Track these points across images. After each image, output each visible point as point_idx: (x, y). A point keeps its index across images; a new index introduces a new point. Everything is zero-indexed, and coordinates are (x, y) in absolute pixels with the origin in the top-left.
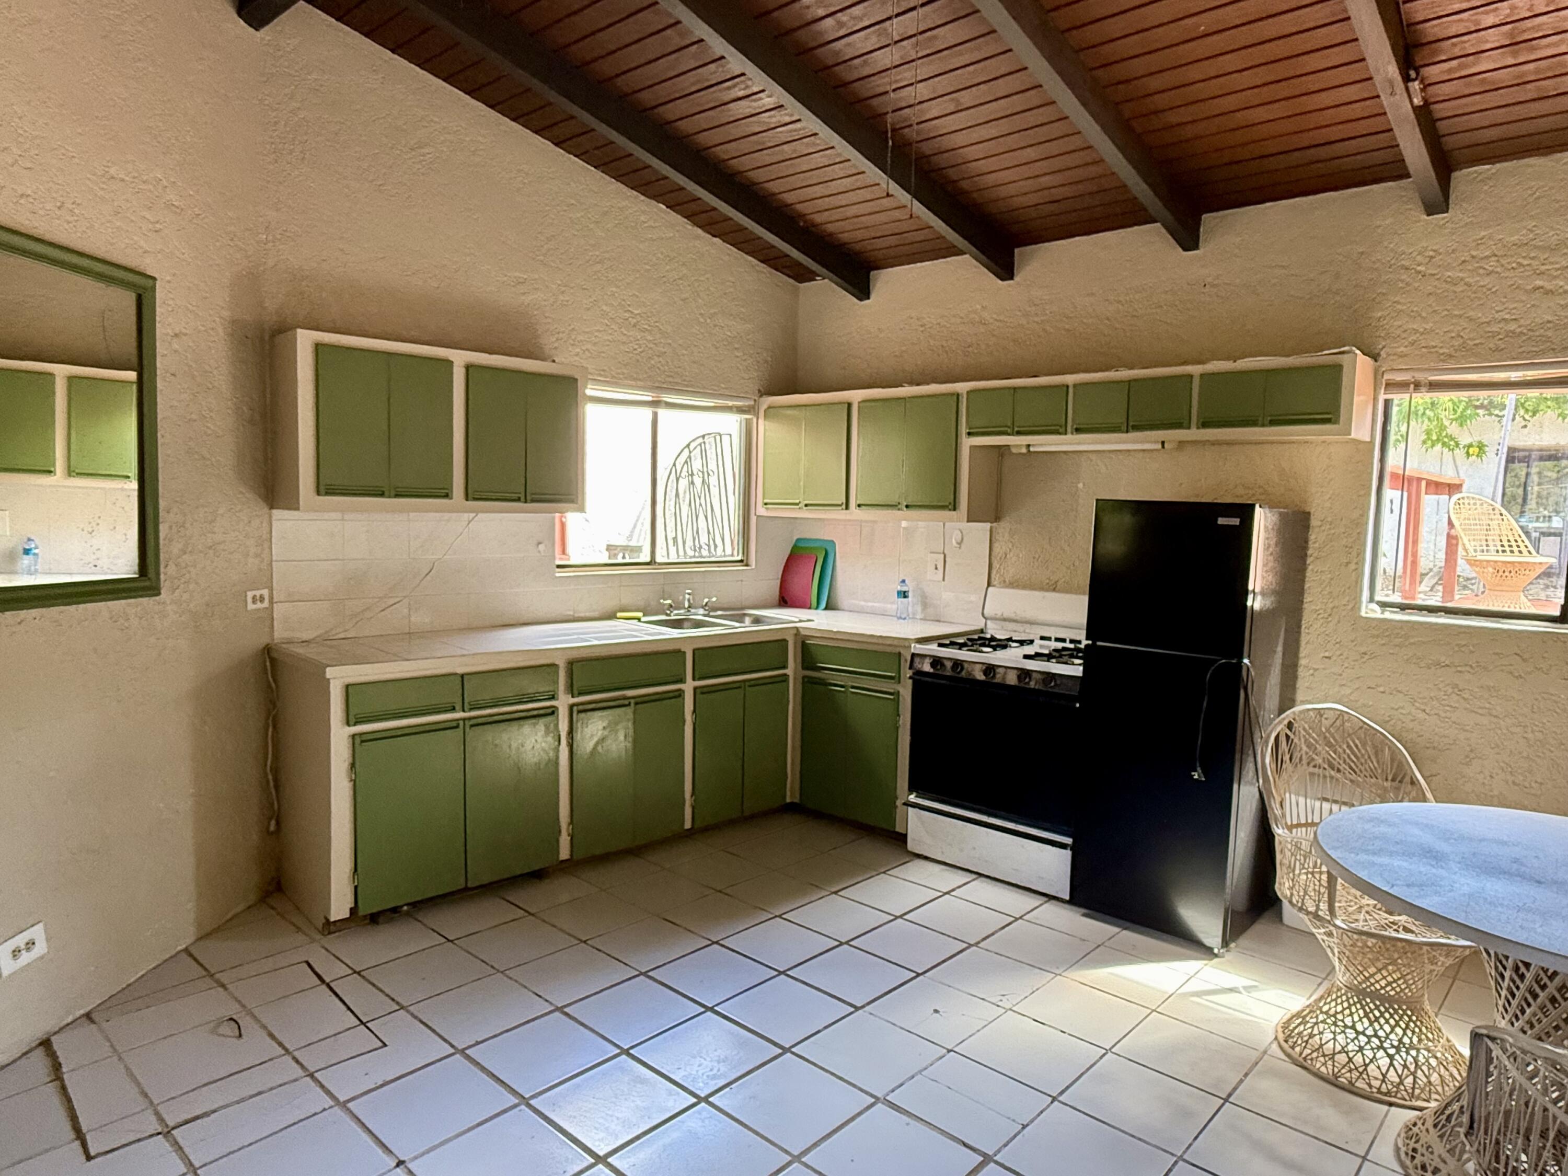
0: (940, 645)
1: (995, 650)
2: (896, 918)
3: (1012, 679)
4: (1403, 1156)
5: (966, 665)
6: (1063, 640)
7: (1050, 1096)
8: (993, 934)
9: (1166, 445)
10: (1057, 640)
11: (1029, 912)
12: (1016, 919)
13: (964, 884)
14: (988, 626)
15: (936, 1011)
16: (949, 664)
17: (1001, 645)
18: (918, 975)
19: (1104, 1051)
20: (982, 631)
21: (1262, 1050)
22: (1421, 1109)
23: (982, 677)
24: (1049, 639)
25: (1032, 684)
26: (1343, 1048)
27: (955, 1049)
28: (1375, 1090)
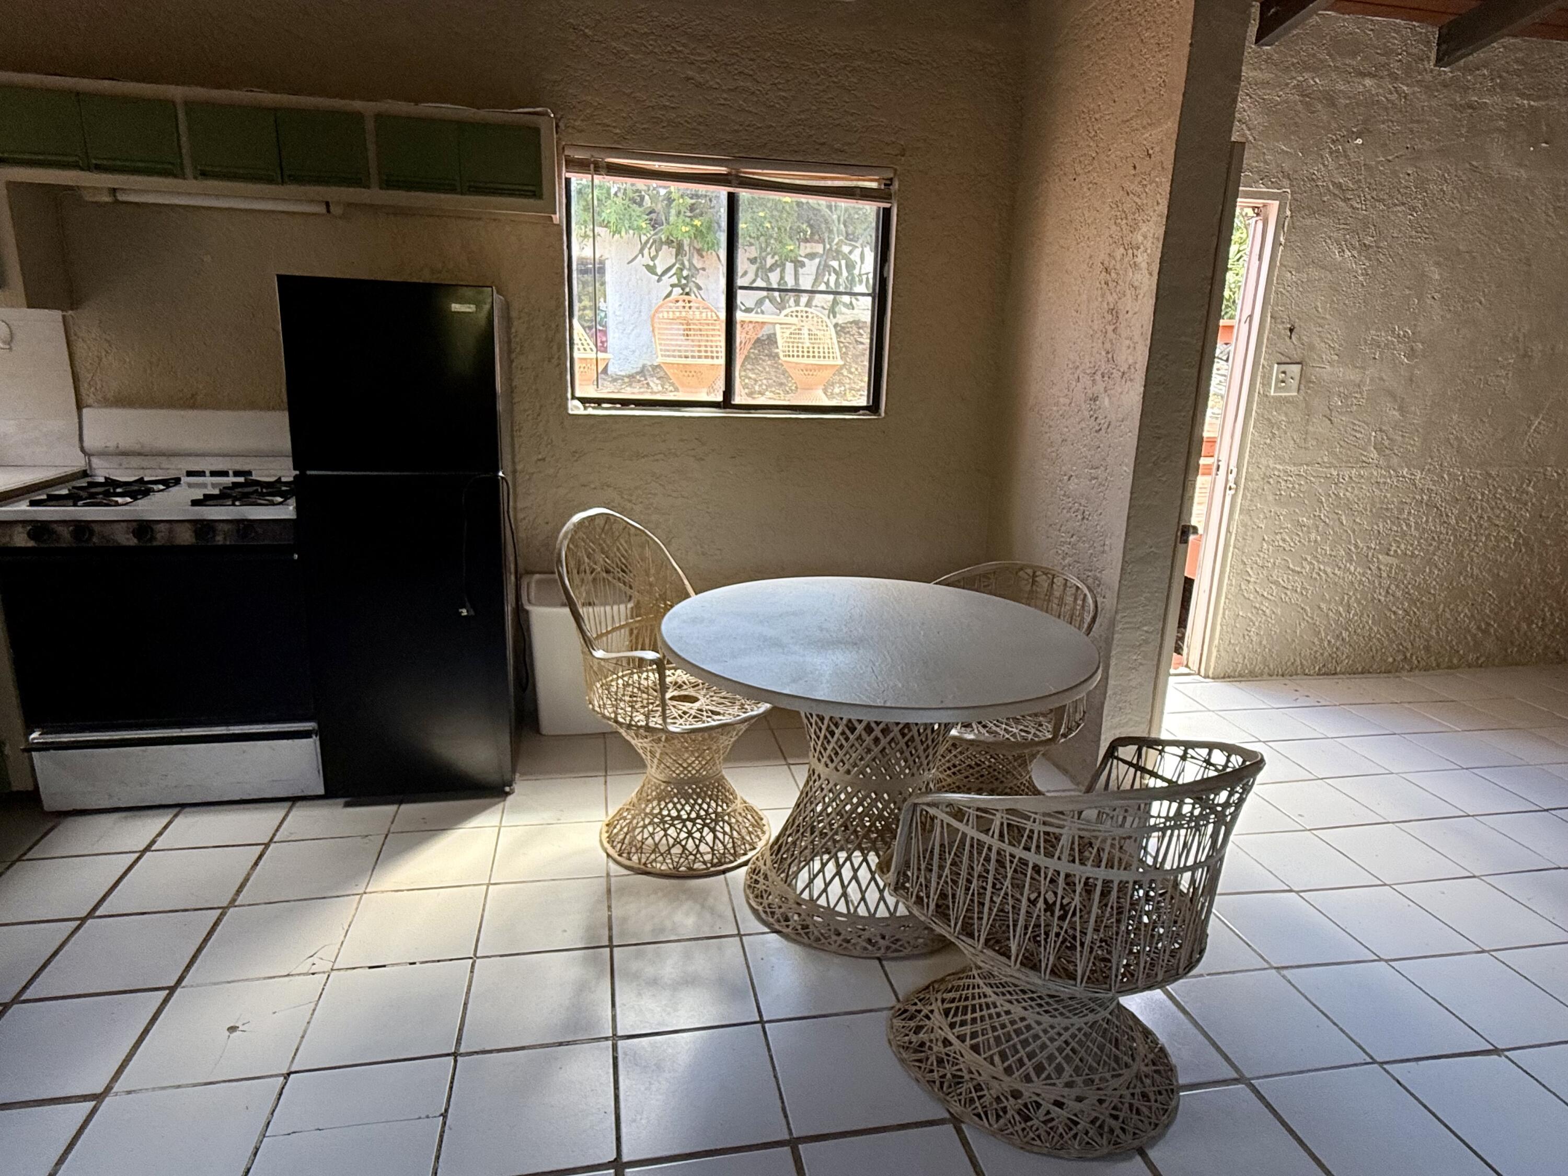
0: (33, 503)
1: (135, 499)
2: (83, 920)
3: (186, 537)
4: (763, 916)
5: (96, 528)
6: (225, 474)
7: (448, 1055)
8: (247, 879)
9: (332, 208)
10: (214, 474)
11: (277, 830)
12: (267, 845)
13: (166, 827)
14: (94, 466)
15: (232, 1029)
16: (65, 532)
17: (139, 489)
18: (172, 990)
19: (471, 961)
20: (84, 474)
21: (605, 875)
22: (745, 864)
23: (133, 542)
24: (201, 474)
25: (219, 539)
26: (675, 840)
27: (293, 1069)
28: (709, 865)
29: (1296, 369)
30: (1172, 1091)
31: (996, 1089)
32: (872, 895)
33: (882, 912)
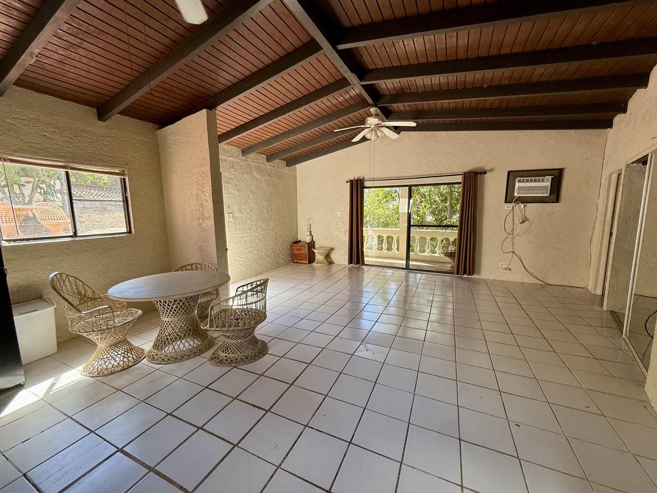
29: (231, 215)
30: (266, 344)
31: (240, 357)
32: (192, 343)
33: (195, 345)
